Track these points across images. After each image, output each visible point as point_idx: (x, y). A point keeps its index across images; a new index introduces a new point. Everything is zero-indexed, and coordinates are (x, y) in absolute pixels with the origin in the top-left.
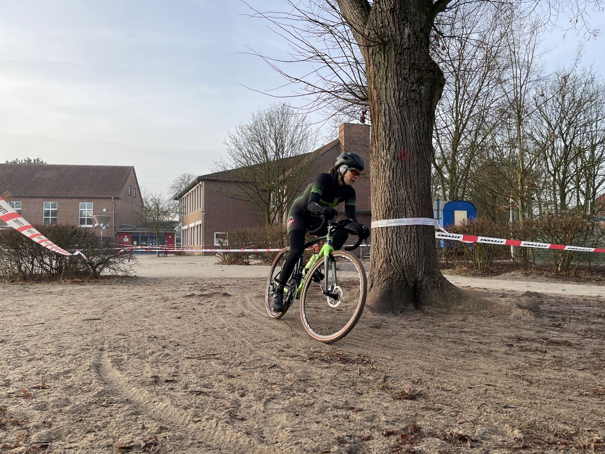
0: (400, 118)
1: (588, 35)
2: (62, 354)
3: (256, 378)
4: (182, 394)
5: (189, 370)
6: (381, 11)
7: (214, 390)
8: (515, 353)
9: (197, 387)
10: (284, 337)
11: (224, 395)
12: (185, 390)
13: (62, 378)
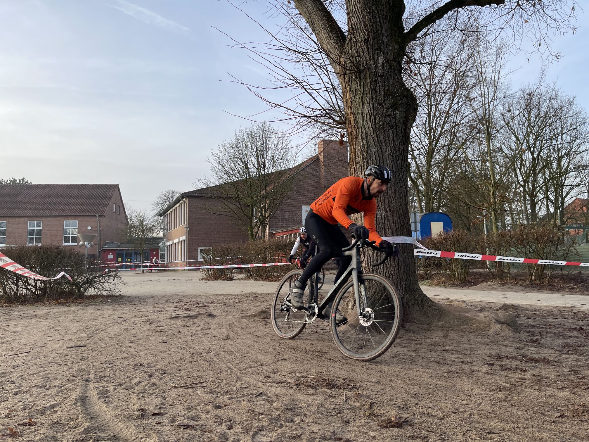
0: (376, 142)
1: (551, 57)
2: (48, 386)
3: (243, 408)
4: (169, 428)
5: (175, 401)
6: (356, 41)
7: (202, 422)
8: (496, 372)
9: (184, 420)
10: (270, 361)
11: (211, 429)
12: (172, 424)
13: (48, 412)
